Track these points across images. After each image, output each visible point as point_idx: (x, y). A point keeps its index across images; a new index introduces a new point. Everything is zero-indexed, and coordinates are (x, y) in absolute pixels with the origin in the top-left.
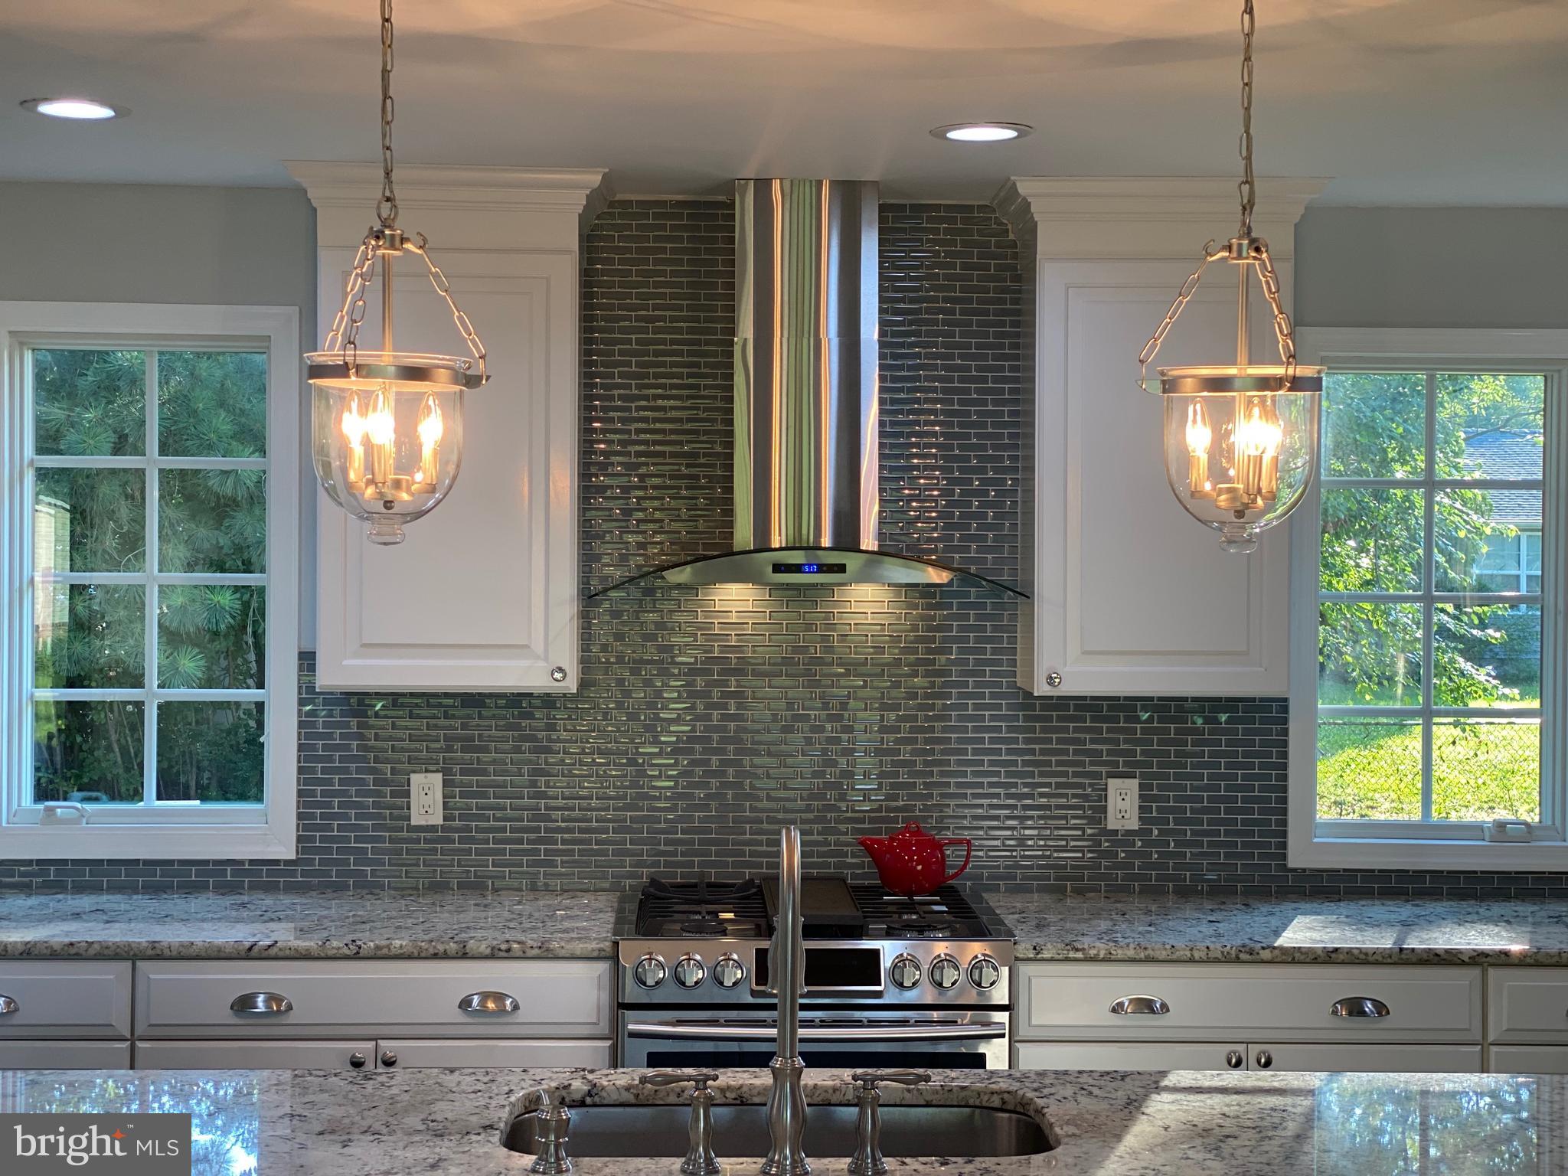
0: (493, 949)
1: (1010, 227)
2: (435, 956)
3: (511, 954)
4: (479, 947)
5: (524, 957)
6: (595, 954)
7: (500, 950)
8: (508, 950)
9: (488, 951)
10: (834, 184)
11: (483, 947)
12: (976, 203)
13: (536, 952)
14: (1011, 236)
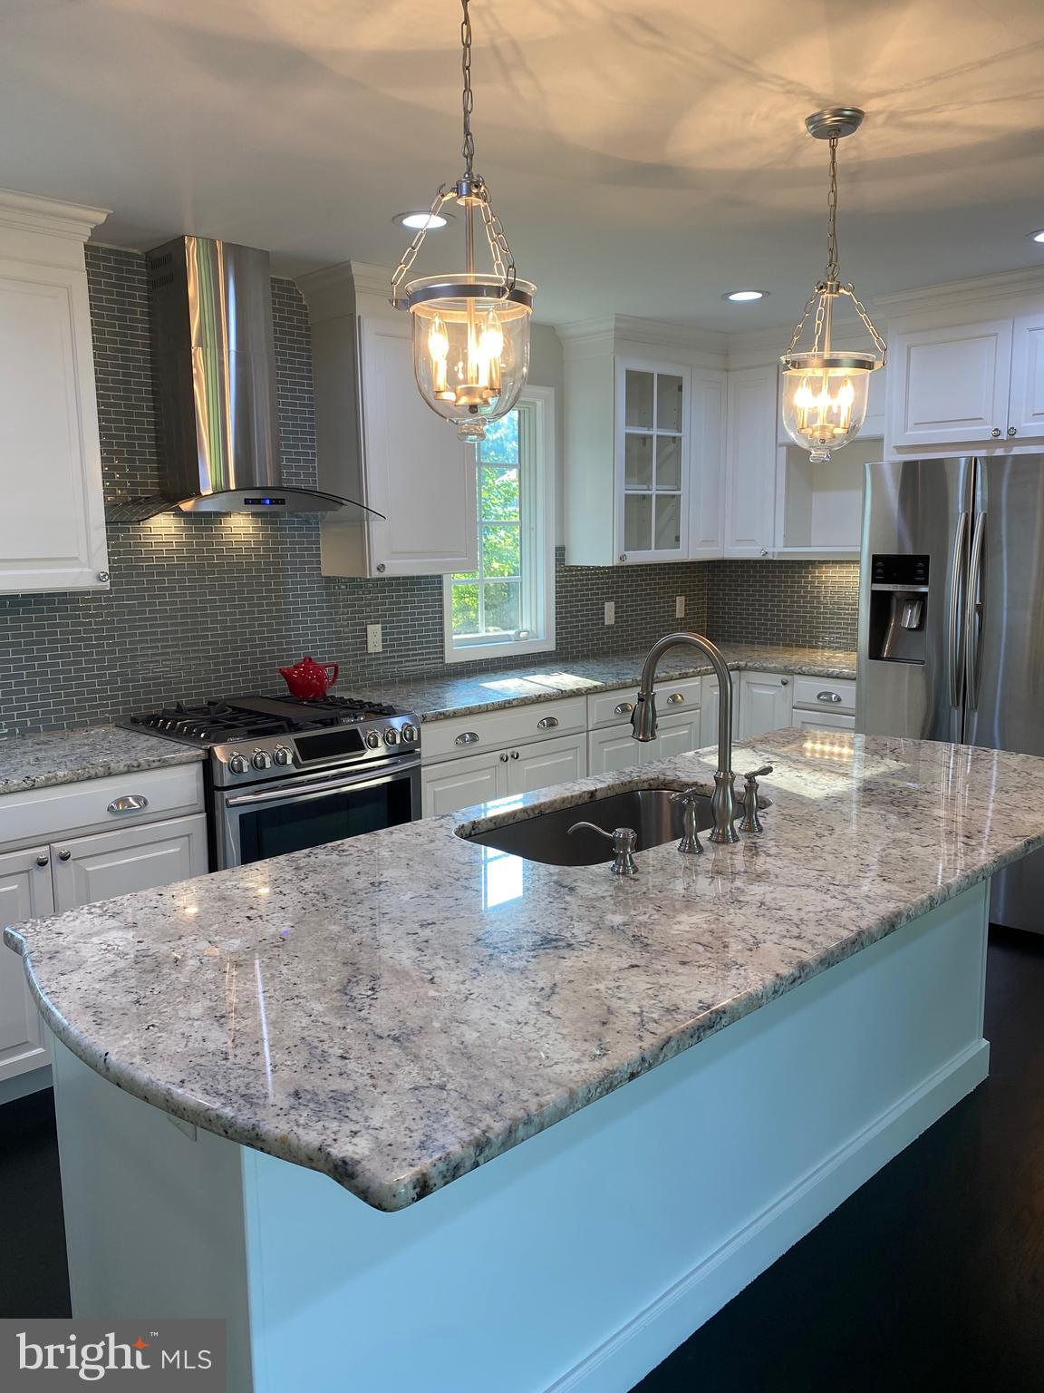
0: (128, 766)
1: (303, 296)
2: (89, 778)
3: (141, 768)
4: (119, 767)
5: (150, 769)
6: (195, 759)
7: (133, 766)
8: (138, 766)
9: (126, 769)
10: (227, 246)
11: (122, 766)
12: (285, 279)
13: (157, 764)
14: (304, 303)
